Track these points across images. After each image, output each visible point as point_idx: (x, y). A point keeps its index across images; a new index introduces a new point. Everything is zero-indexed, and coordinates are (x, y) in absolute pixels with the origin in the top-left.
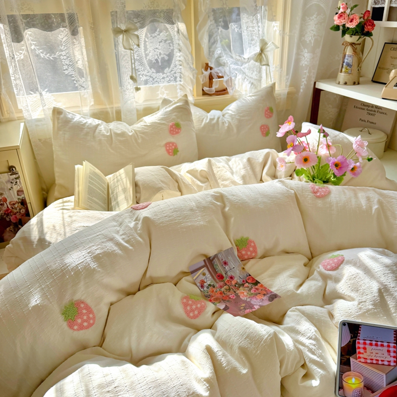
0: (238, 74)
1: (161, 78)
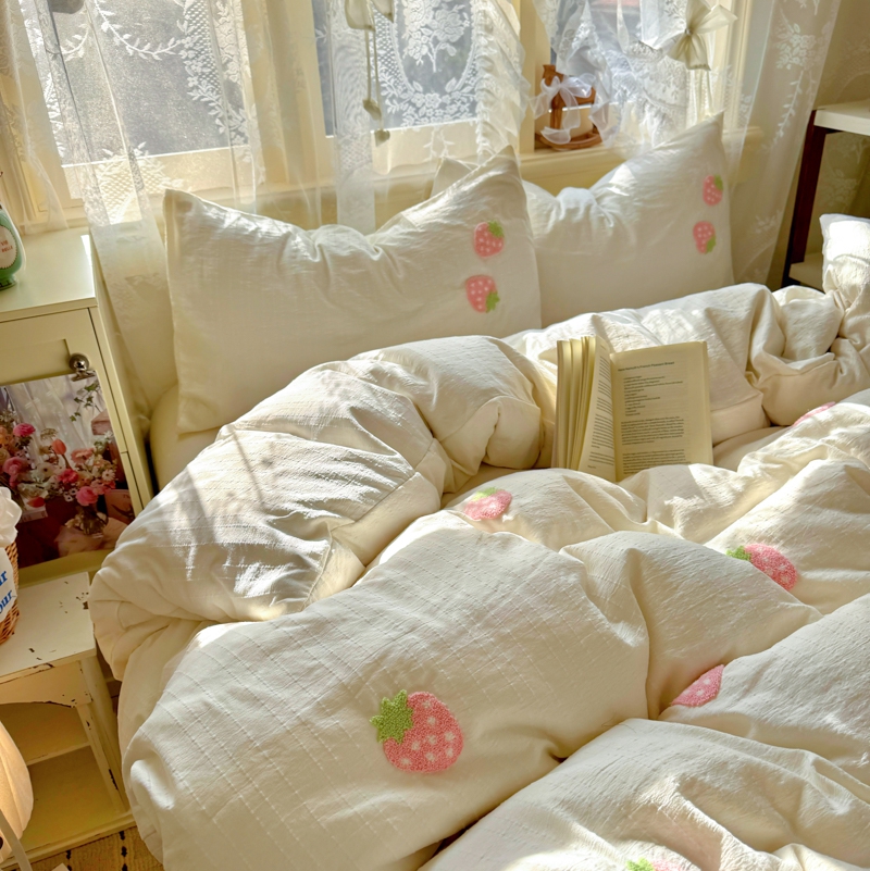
0: (629, 93)
1: (437, 105)
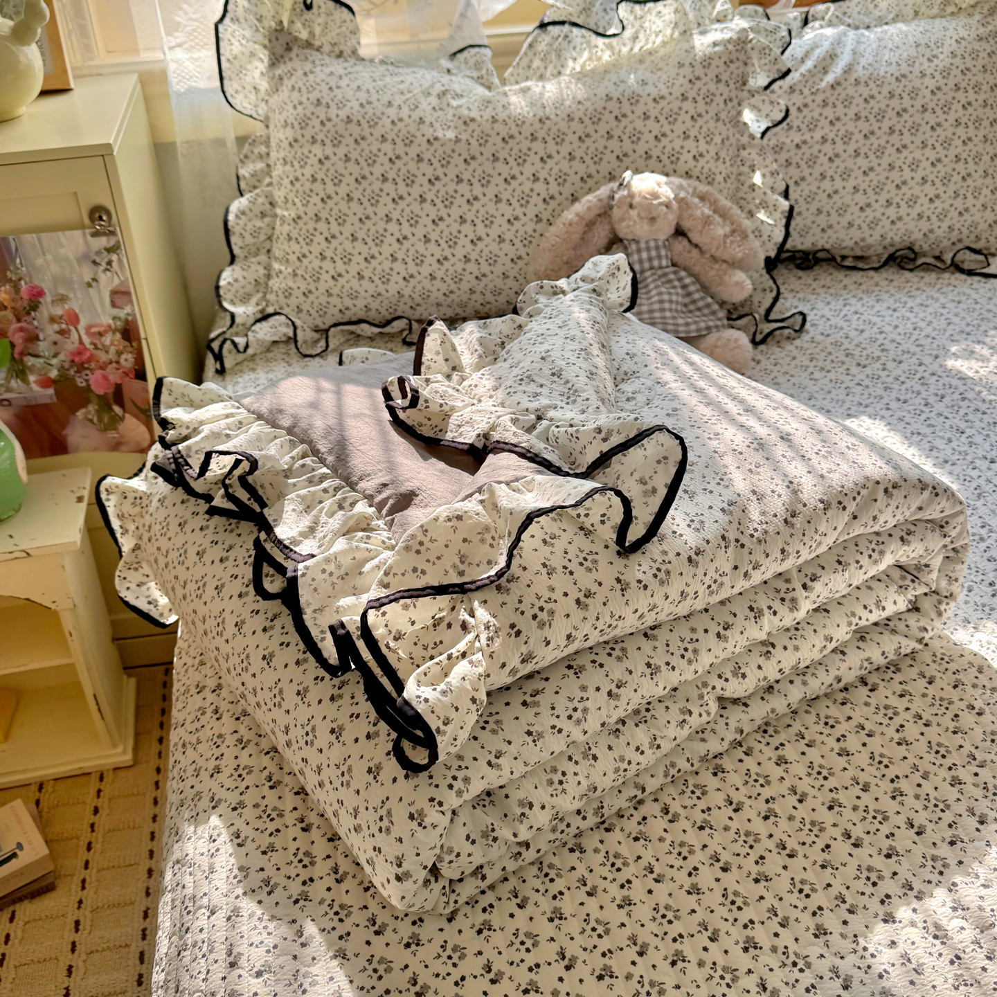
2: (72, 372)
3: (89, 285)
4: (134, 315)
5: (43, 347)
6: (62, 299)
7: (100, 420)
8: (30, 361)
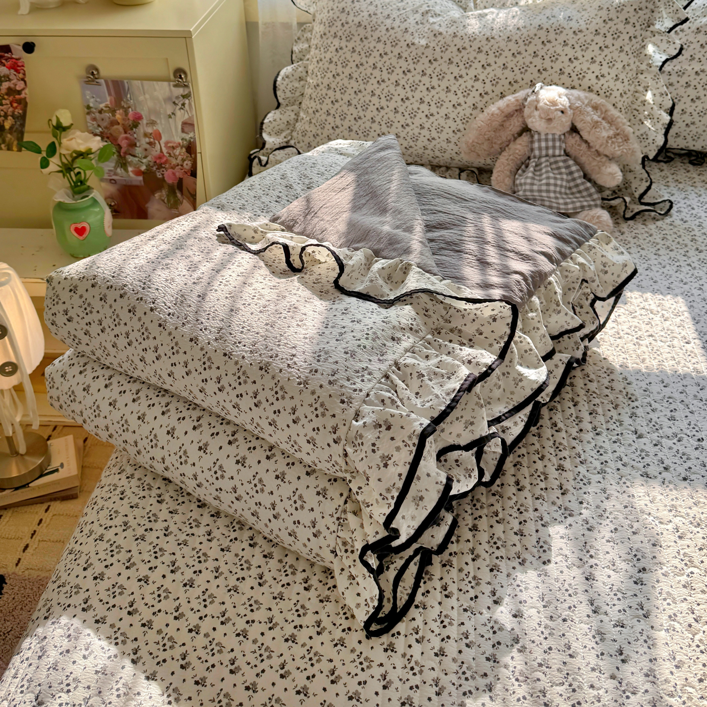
2: (154, 168)
3: (170, 117)
4: (195, 139)
5: (138, 151)
6: (153, 123)
7: (169, 201)
8: (130, 158)
